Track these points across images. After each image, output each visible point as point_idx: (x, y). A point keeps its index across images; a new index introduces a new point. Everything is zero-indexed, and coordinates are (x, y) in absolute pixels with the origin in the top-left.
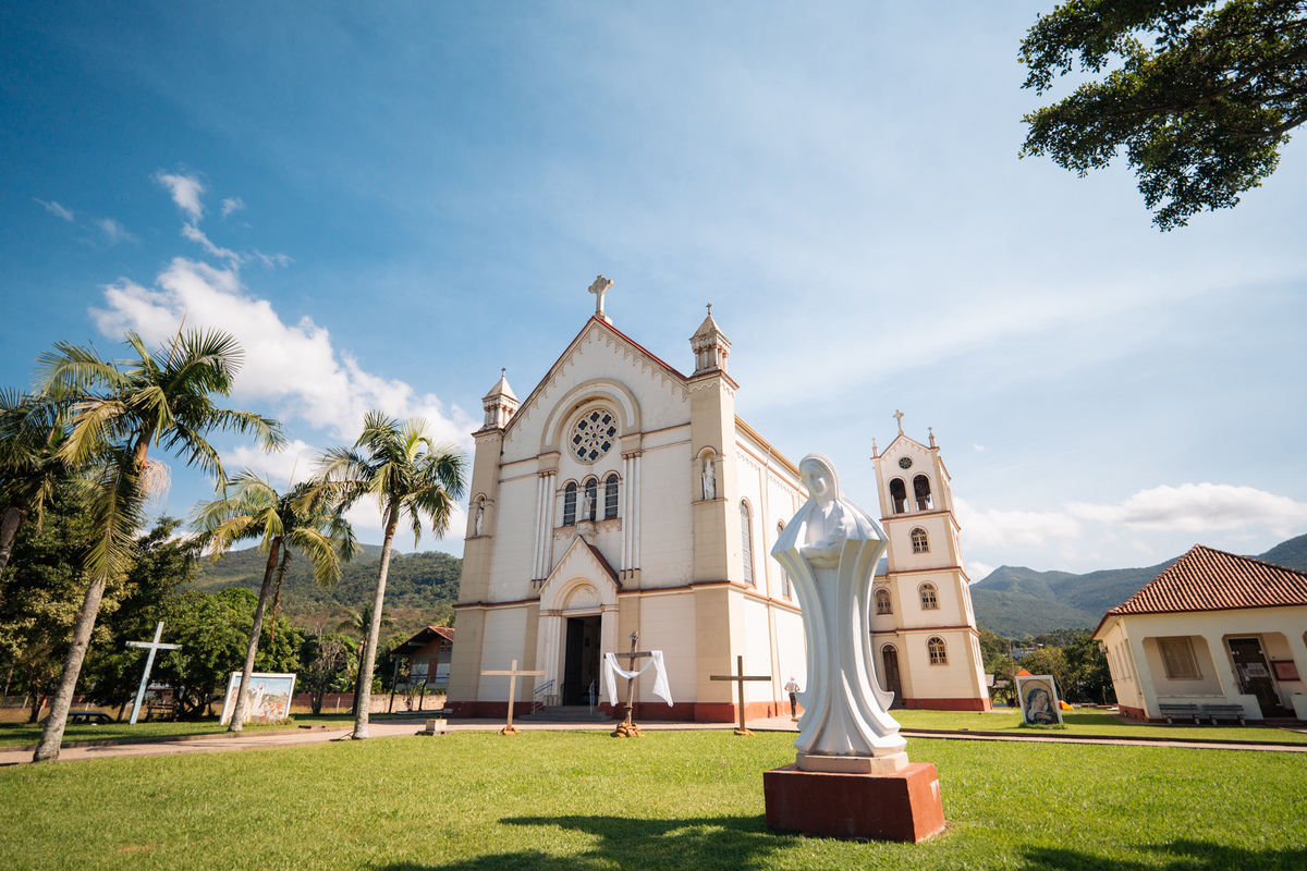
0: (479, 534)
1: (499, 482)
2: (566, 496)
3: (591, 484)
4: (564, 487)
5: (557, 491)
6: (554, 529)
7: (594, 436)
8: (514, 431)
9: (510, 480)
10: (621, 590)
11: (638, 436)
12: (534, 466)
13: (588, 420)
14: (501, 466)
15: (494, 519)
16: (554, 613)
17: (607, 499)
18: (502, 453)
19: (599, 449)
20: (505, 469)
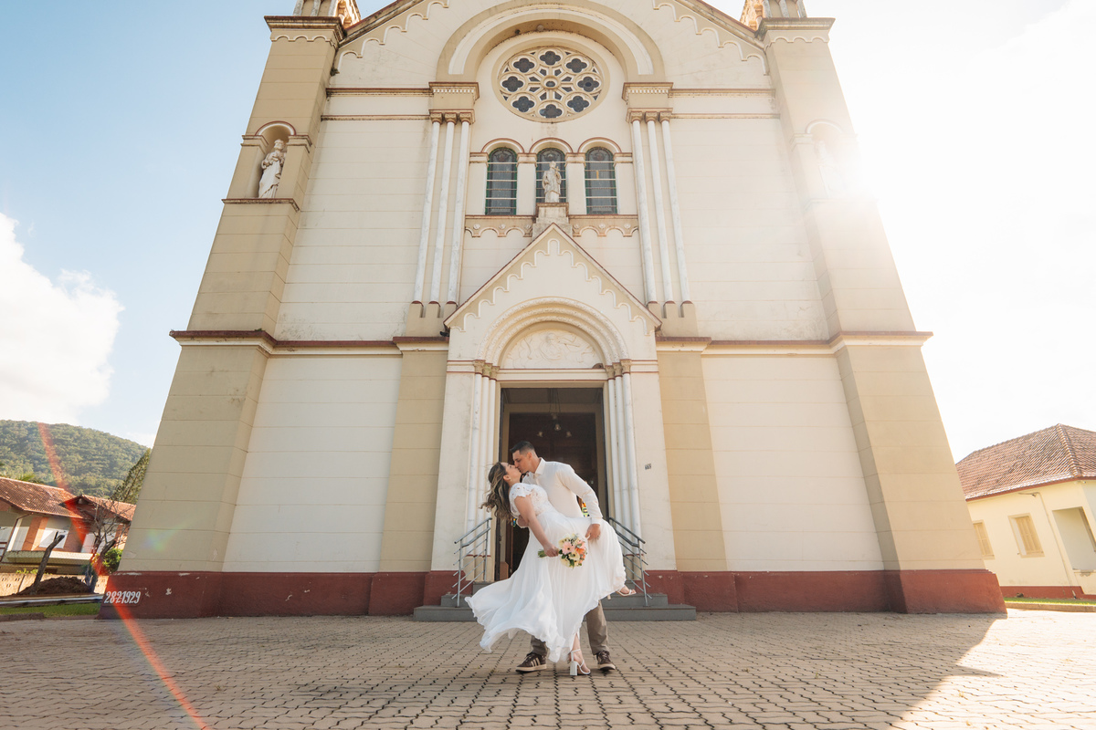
0: (263, 194)
1: (324, 118)
2: (490, 168)
3: (551, 154)
4: (488, 150)
5: (472, 154)
6: (468, 217)
7: (551, 84)
8: (366, 44)
9: (352, 118)
10: (661, 338)
11: (665, 89)
12: (420, 105)
13: (535, 59)
14: (329, 92)
15: (307, 174)
16: (484, 369)
17: (588, 184)
18: (334, 72)
19: (562, 105)
20: (335, 99)
